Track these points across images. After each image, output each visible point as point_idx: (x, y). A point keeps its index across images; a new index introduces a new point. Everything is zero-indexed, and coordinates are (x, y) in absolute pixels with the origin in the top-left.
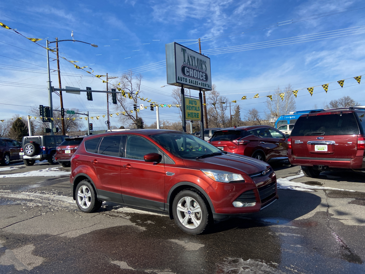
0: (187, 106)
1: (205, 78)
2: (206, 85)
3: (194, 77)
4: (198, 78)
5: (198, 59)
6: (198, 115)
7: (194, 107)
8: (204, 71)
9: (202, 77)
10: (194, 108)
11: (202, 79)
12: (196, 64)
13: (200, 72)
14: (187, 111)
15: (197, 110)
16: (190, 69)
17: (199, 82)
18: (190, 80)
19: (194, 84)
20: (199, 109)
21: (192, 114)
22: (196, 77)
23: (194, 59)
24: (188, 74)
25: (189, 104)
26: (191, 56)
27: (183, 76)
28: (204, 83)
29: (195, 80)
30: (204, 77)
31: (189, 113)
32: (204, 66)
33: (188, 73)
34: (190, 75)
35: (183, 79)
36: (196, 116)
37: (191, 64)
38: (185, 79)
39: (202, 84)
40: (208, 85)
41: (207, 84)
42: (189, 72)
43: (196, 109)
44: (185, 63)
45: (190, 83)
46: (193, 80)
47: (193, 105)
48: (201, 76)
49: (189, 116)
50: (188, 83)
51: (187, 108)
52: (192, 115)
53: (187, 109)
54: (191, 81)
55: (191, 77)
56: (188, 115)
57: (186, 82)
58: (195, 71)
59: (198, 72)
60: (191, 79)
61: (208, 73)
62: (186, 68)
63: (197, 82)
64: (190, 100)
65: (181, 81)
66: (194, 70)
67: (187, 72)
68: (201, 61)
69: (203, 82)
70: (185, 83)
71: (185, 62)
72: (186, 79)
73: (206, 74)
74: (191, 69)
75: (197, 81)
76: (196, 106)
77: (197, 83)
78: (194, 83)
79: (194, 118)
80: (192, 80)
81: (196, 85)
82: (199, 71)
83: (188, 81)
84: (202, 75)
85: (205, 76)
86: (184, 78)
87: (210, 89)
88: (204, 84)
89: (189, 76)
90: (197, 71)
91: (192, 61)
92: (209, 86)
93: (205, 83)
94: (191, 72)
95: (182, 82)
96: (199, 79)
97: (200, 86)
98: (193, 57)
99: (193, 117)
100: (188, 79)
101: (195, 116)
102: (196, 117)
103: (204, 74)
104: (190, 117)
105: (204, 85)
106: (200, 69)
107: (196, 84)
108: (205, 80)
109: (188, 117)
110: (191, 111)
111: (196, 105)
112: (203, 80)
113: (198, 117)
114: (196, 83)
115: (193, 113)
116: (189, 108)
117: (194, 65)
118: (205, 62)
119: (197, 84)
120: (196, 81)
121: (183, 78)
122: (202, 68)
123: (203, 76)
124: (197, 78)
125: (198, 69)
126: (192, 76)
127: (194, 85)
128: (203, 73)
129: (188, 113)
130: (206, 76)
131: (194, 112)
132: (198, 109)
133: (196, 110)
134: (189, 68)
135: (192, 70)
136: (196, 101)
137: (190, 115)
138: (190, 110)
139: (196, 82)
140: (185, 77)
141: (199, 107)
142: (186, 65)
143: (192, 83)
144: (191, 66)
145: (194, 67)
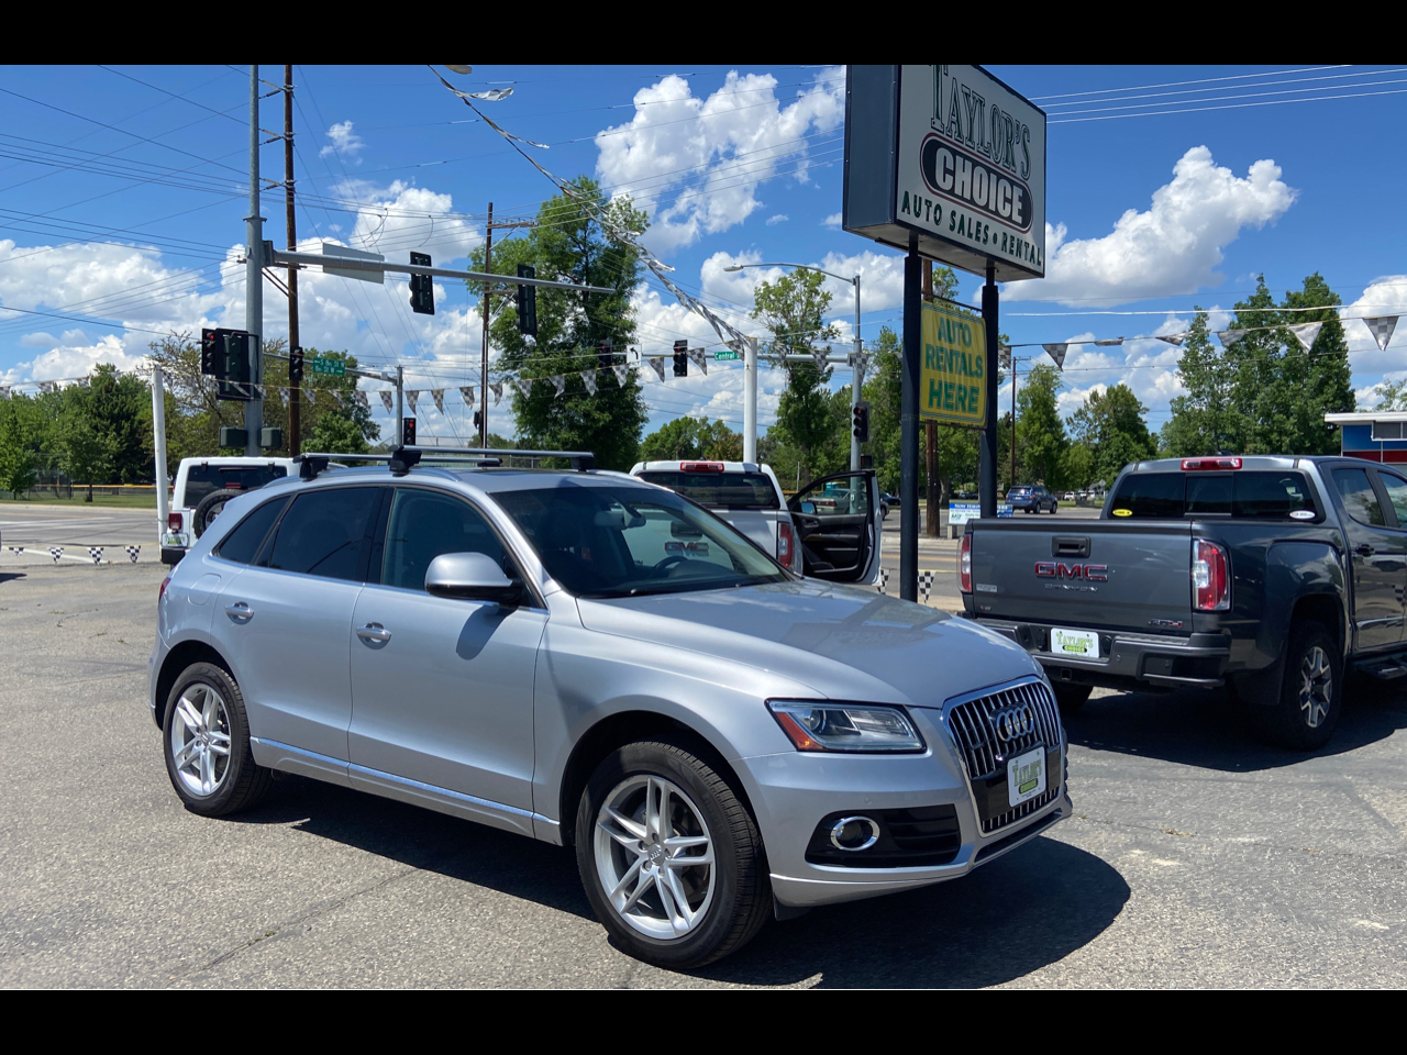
0: (928, 346)
1: (1021, 213)
2: (1023, 249)
3: (972, 201)
4: (992, 207)
5: (995, 111)
6: (976, 400)
7: (957, 354)
8: (1018, 174)
9: (1008, 206)
10: (960, 359)
11: (1006, 213)
12: (988, 138)
13: (1000, 177)
14: (927, 375)
15: (971, 374)
16: (959, 159)
17: (996, 228)
18: (953, 213)
19: (970, 235)
20: (981, 368)
21: (950, 391)
22: (982, 202)
23: (982, 114)
24: (947, 186)
25: (939, 338)
26: (967, 94)
27: (923, 192)
28: (1013, 238)
29: (976, 217)
30: (1018, 205)
31: (936, 387)
32: (1018, 149)
33: (949, 178)
34: (958, 191)
35: (924, 207)
36: (967, 402)
37: (965, 133)
38: (934, 206)
39: (1005, 242)
40: (1029, 251)
41: (1027, 246)
42: (953, 173)
43: (965, 368)
44: (938, 125)
45: (952, 228)
46: (968, 214)
47: (957, 347)
48: (1006, 200)
49: (935, 400)
50: (943, 229)
51: (928, 357)
52: (948, 396)
53: (927, 366)
54: (957, 220)
55: (962, 198)
56: (934, 393)
57: (937, 222)
58: (978, 170)
59: (993, 177)
60: (960, 211)
61: (1033, 185)
62: (941, 153)
63: (987, 227)
64: (942, 320)
65: (918, 215)
66: (975, 164)
67: (946, 171)
68: (1008, 121)
69: (1010, 232)
70: (930, 226)
71: (938, 117)
72: (938, 207)
73: (1025, 192)
74: (965, 158)
75: (985, 221)
76: (968, 351)
77: (982, 236)
78: (973, 231)
79: (954, 413)
80: (962, 216)
81: (979, 246)
82: (995, 172)
83: (946, 220)
84: (1009, 196)
85: (1020, 199)
86: (929, 203)
87: (1040, 269)
88: (1015, 243)
89: (951, 192)
90: (989, 171)
91: (972, 121)
92: (1032, 256)
93: (1017, 235)
94: (963, 176)
95: (920, 222)
96: (996, 213)
97: (996, 250)
98: (974, 98)
99: (949, 406)
100: (948, 206)
101: (962, 400)
102: (964, 409)
103: (1018, 192)
104: (939, 405)
105: (1015, 249)
106: (1000, 165)
107: (978, 239)
108: (1018, 219)
109: (931, 404)
110: (945, 377)
111: (968, 344)
112: (1009, 218)
113: (974, 410)
114: (978, 231)
115: (953, 387)
116: (939, 359)
117: (976, 138)
118: (1026, 131)
119: (985, 241)
120: (979, 224)
121: (927, 201)
122: (1010, 161)
123: (1010, 201)
124: (986, 207)
125: (991, 160)
126: (967, 196)
127: (971, 243)
128: (1012, 183)
129: (932, 383)
130: (1026, 199)
131: (957, 382)
132: (974, 368)
133: (966, 374)
134: (955, 153)
135: (969, 164)
136: (967, 327)
137: (939, 394)
138: (939, 368)
139: (982, 229)
140: (935, 200)
141: (979, 358)
142: (944, 136)
143: (963, 234)
144: (964, 146)
145: (975, 152)
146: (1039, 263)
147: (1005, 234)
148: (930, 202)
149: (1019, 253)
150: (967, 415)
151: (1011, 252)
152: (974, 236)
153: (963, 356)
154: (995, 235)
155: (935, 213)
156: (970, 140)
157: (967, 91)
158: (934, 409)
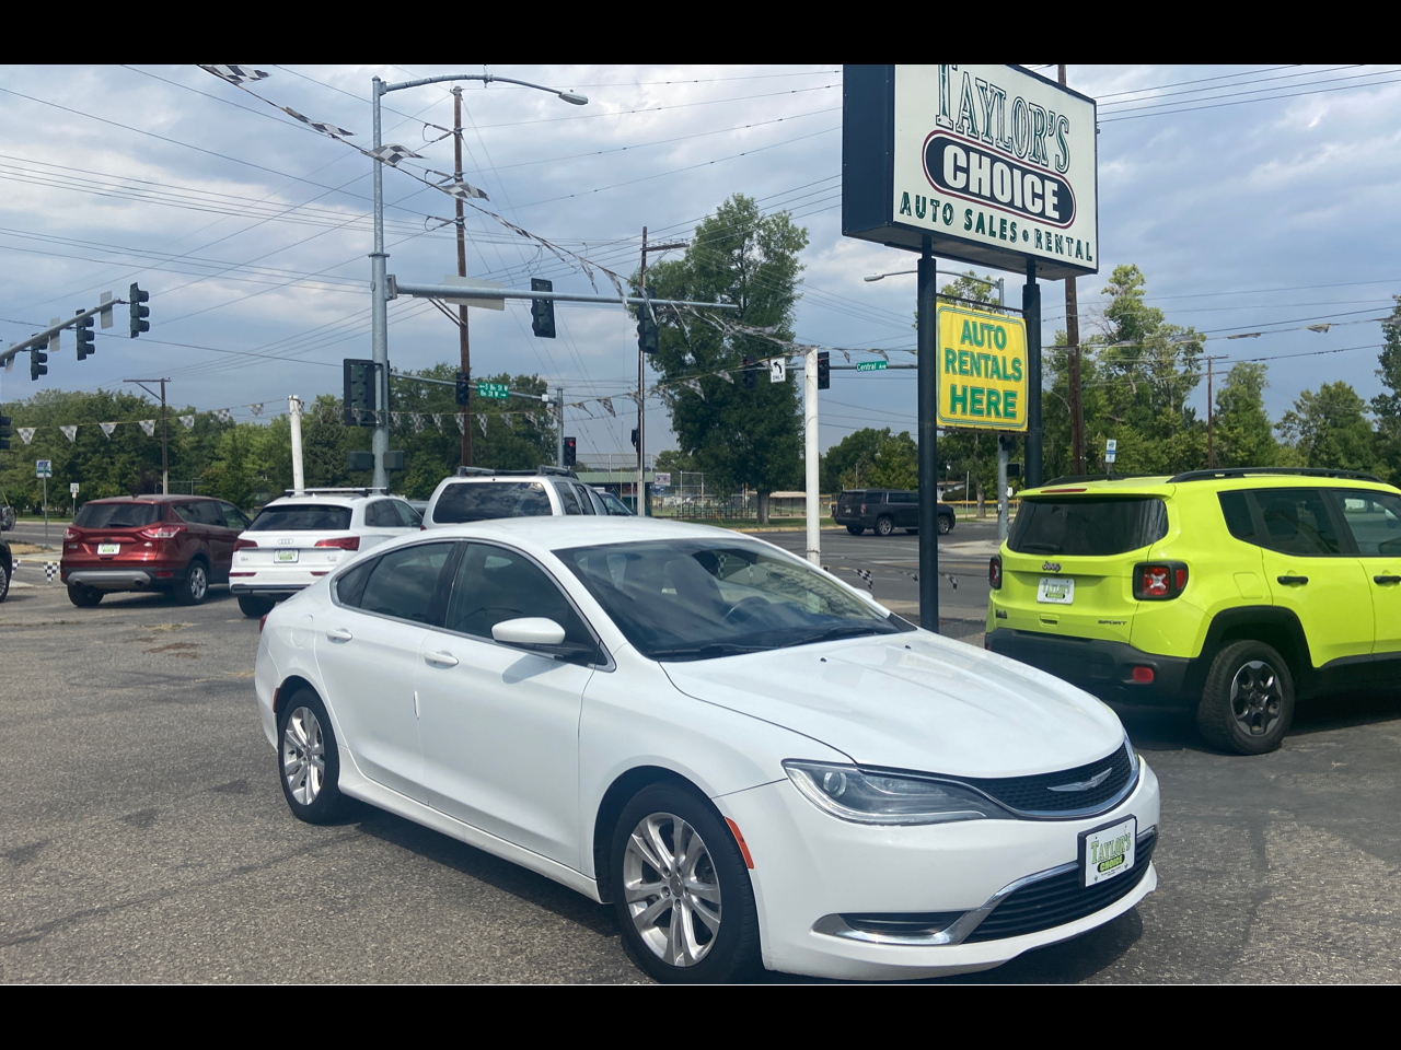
0: (949, 351)
1: (1055, 207)
2: (1065, 244)
3: (993, 198)
4: (1018, 203)
5: (1019, 102)
6: (1013, 405)
7: (987, 357)
8: (1052, 168)
10: (990, 363)
11: (1037, 209)
12: (1008, 133)
14: (946, 381)
15: (1006, 377)
17: (1024, 224)
18: (969, 212)
19: (993, 234)
20: (1019, 371)
21: (978, 396)
23: (1001, 106)
25: (963, 341)
26: (982, 88)
27: (930, 193)
28: (1049, 234)
29: (998, 215)
30: (1051, 200)
31: (959, 392)
32: (1051, 143)
35: (929, 208)
36: (1001, 407)
37: (980, 128)
38: (942, 205)
39: (1039, 239)
40: (1074, 246)
41: (1070, 240)
42: (966, 171)
43: (997, 372)
44: (945, 121)
45: (968, 227)
46: (987, 212)
47: (985, 350)
48: (1035, 195)
49: (959, 407)
50: (957, 229)
51: (949, 362)
52: (974, 401)
53: (947, 371)
54: (975, 218)
55: (979, 195)
56: (954, 399)
57: (947, 222)
58: (999, 166)
59: (1017, 173)
60: (977, 209)
61: (1074, 177)
62: (949, 151)
63: (1013, 224)
64: (966, 323)
65: (921, 216)
66: (994, 160)
67: (957, 168)
68: (1038, 113)
69: (1044, 228)
70: (940, 227)
71: (944, 113)
72: (948, 206)
73: (1061, 185)
75: (1010, 218)
76: (1000, 353)
77: (1009, 233)
78: (997, 228)
79: (984, 418)
80: (981, 214)
81: (1007, 244)
82: (1018, 168)
83: (959, 219)
84: (1038, 190)
85: (1055, 193)
86: (935, 203)
87: (1092, 265)
88: (1053, 239)
89: (966, 189)
90: (1011, 167)
91: (988, 115)
92: (1079, 249)
93: (1054, 231)
95: (926, 223)
96: (1024, 209)
97: (1029, 247)
99: (980, 412)
100: (960, 206)
101: (994, 405)
102: (997, 413)
103: (1051, 187)
104: (964, 411)
105: (1053, 245)
106: (1026, 160)
107: (1003, 237)
108: (1056, 215)
109: (953, 409)
110: (968, 381)
111: (1001, 347)
112: (1042, 214)
113: (1013, 415)
114: (1003, 229)
115: (981, 391)
116: (962, 363)
117: (994, 133)
118: (1065, 122)
119: (1013, 239)
120: (1003, 222)
121: (932, 201)
122: (1039, 154)
123: (1042, 197)
125: (1014, 156)
127: (996, 241)
128: (1043, 178)
129: (954, 388)
131: (987, 387)
132: (1010, 371)
133: (999, 377)
136: (1000, 328)
137: (963, 400)
138: (963, 372)
139: (1008, 226)
140: (944, 199)
141: (1016, 361)
142: (954, 132)
143: (983, 232)
144: (980, 142)
145: (994, 147)
146: (1090, 259)
147: (1037, 230)
148: (938, 202)
149: (1060, 249)
150: (1002, 420)
151: (1049, 249)
152: (998, 234)
153: (995, 359)
154: (1025, 232)
155: (944, 212)
156: (987, 135)
157: (984, 85)
158: (958, 415)
